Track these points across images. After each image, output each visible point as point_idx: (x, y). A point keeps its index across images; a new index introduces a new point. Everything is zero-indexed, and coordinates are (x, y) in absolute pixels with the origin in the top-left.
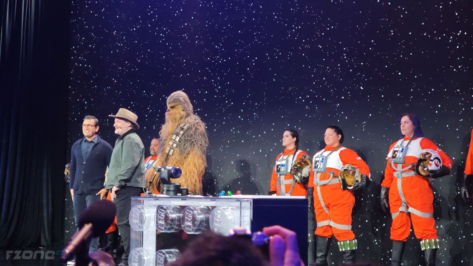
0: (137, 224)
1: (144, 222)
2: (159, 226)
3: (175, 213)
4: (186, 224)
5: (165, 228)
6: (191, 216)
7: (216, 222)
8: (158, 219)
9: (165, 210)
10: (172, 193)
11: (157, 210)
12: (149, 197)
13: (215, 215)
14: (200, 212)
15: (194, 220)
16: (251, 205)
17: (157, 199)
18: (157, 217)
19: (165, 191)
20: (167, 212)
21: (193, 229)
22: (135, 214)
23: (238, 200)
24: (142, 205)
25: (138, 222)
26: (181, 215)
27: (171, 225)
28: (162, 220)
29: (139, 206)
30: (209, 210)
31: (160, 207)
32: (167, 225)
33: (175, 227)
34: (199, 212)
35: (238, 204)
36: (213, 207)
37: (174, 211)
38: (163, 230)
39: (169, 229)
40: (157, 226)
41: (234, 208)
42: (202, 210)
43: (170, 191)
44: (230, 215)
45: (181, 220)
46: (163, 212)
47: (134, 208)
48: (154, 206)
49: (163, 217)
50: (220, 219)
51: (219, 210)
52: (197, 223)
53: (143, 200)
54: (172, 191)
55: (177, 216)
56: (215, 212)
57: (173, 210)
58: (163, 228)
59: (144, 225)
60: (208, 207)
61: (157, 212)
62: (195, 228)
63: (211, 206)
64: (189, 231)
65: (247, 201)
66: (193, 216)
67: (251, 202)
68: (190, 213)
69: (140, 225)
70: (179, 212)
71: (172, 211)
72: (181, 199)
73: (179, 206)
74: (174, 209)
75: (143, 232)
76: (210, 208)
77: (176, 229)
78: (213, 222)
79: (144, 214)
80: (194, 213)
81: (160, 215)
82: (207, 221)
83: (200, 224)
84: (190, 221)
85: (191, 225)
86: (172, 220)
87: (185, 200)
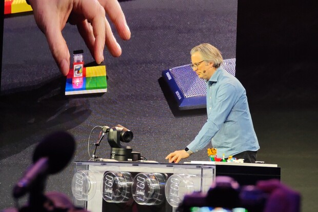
0: (81, 192)
1: (89, 191)
2: (106, 195)
3: (125, 181)
4: (138, 193)
5: (113, 198)
6: (143, 184)
7: (173, 191)
8: (105, 187)
9: (114, 176)
10: (121, 158)
11: (105, 177)
12: (95, 161)
13: (172, 183)
14: (154, 179)
15: (147, 188)
16: (213, 173)
17: (104, 163)
18: (104, 185)
19: (113, 155)
20: (116, 179)
21: (145, 200)
22: (78, 181)
23: (199, 166)
24: (87, 171)
25: (82, 190)
26: (132, 183)
27: (120, 194)
28: (110, 188)
29: (84, 172)
30: (165, 178)
31: (107, 174)
32: (115, 195)
33: (125, 197)
35: (199, 171)
36: (170, 175)
37: (125, 178)
38: (110, 200)
39: (118, 199)
40: (104, 195)
41: (194, 176)
42: (156, 177)
43: (119, 155)
45: (132, 189)
46: (111, 179)
47: (78, 174)
48: (101, 172)
49: (111, 184)
50: (177, 188)
51: (176, 177)
52: (150, 193)
53: (88, 165)
54: (122, 155)
55: (128, 184)
56: (171, 179)
57: (123, 177)
58: (111, 198)
59: (89, 194)
60: (163, 174)
61: (105, 179)
62: (148, 199)
63: (167, 173)
64: (141, 202)
65: (210, 168)
66: (146, 184)
67: (214, 169)
68: (142, 180)
69: (84, 194)
70: (130, 180)
71: (121, 178)
72: (132, 164)
73: (130, 172)
75: (87, 202)
76: (166, 175)
77: (125, 199)
78: (169, 191)
79: (89, 181)
80: (147, 180)
81: (107, 183)
82: (162, 190)
83: (153, 194)
84: (142, 190)
85: (144, 194)
86: (122, 189)
87: (138, 165)
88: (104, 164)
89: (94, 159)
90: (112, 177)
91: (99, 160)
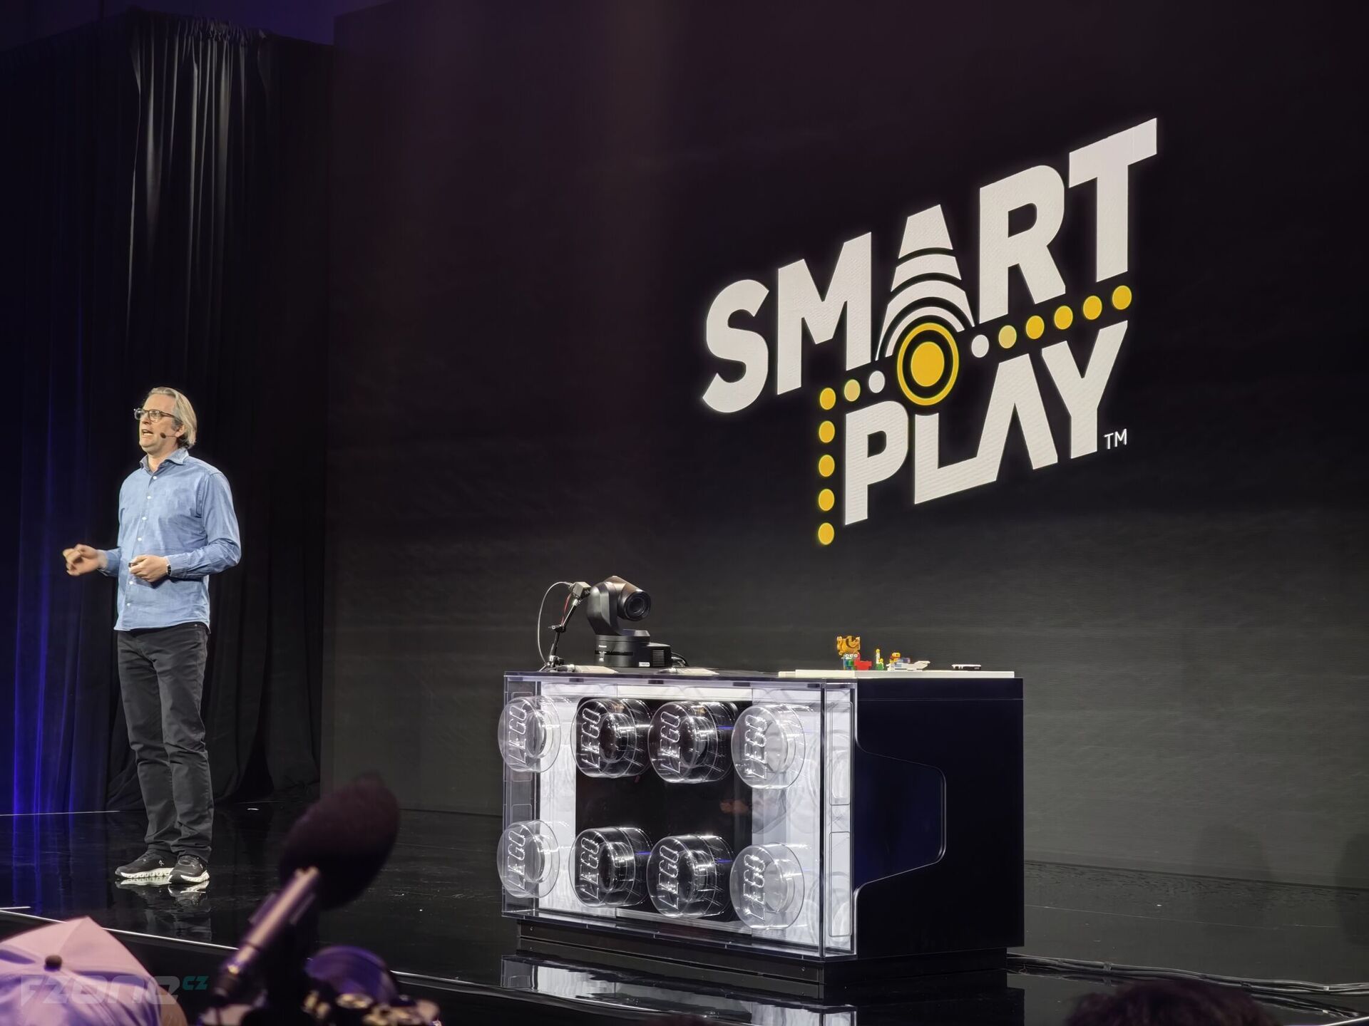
0: (522, 752)
1: (542, 748)
2: (585, 758)
3: (630, 721)
4: (663, 754)
5: (603, 765)
6: (677, 732)
7: (751, 749)
8: (581, 739)
9: (602, 711)
10: (622, 660)
11: (580, 713)
12: (556, 671)
13: (748, 728)
14: (703, 718)
15: (686, 742)
16: (852, 699)
17: (577, 678)
18: (579, 733)
19: (602, 654)
20: (608, 718)
21: (683, 770)
22: (514, 724)
23: (814, 684)
24: (536, 698)
25: (523, 747)
26: (648, 726)
27: (619, 755)
28: (594, 742)
29: (527, 701)
30: (729, 715)
31: (586, 705)
32: (608, 757)
33: (632, 761)
34: (700, 718)
35: (815, 696)
36: (744, 705)
37: (629, 715)
38: (596, 770)
39: (614, 768)
40: (579, 758)
41: (804, 707)
42: (708, 712)
43: (618, 654)
44: (791, 729)
45: (650, 742)
46: (595, 718)
47: (514, 706)
48: (572, 699)
49: (594, 732)
50: (762, 741)
51: (758, 713)
52: (696, 751)
53: (539, 683)
54: (624, 654)
55: (638, 730)
56: (746, 719)
57: (625, 711)
58: (597, 766)
59: (543, 756)
60: (726, 704)
61: (579, 718)
62: (689, 767)
63: (735, 703)
64: (673, 775)
65: (843, 687)
66: (684, 729)
67: (852, 691)
68: (674, 721)
69: (532, 756)
70: (644, 719)
71: (621, 715)
72: (647, 680)
73: (643, 700)
74: (629, 710)
75: (538, 775)
76: (734, 706)
77: (634, 769)
78: (741, 748)
79: (542, 723)
80: (687, 721)
81: (586, 728)
82: (724, 744)
83: (703, 755)
84: (674, 746)
85: (677, 756)
86: (624, 741)
87: (661, 683)
88: (578, 680)
89: (554, 666)
90: (598, 714)
91: (566, 670)
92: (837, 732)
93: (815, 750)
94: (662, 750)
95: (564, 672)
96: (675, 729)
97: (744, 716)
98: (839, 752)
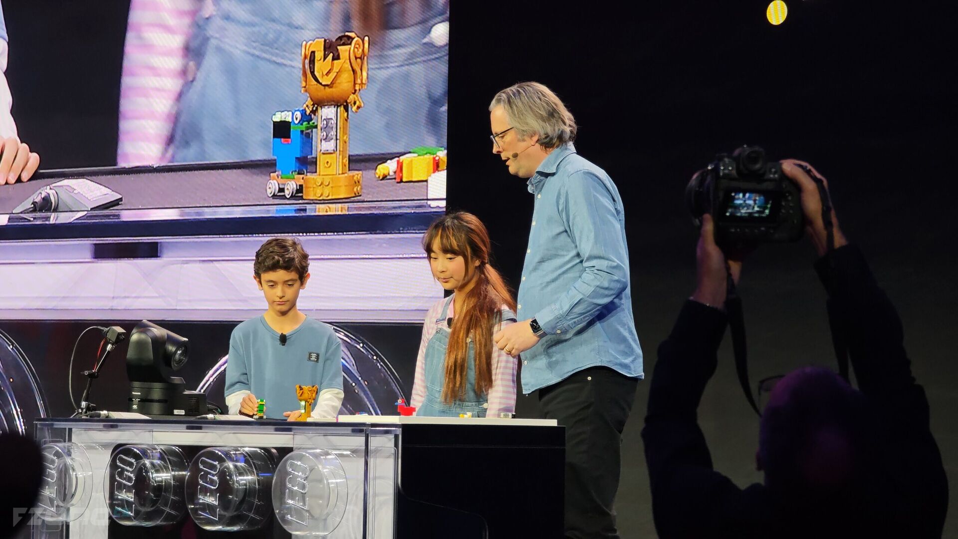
0: (52, 500)
1: (73, 495)
2: (118, 505)
3: (167, 468)
4: (201, 501)
5: (137, 513)
6: (215, 478)
7: (293, 495)
8: (114, 486)
9: (137, 457)
10: (156, 408)
11: (113, 460)
12: (89, 417)
13: (290, 473)
14: (243, 464)
15: (225, 488)
16: (396, 445)
17: (113, 424)
18: (112, 481)
19: (136, 400)
20: (144, 465)
21: (221, 517)
23: (358, 429)
24: (67, 444)
25: (54, 496)
26: (186, 474)
27: (154, 503)
28: (129, 489)
29: (59, 447)
30: (270, 460)
31: (120, 451)
32: (142, 505)
33: (168, 510)
34: (238, 464)
35: (358, 441)
36: (284, 451)
37: (165, 462)
38: (129, 518)
39: (149, 517)
40: (112, 506)
41: (345, 453)
42: (249, 458)
43: (152, 401)
44: (334, 475)
45: (186, 490)
46: (130, 464)
48: (105, 446)
49: (129, 479)
50: (304, 487)
51: (301, 458)
52: (234, 498)
53: (70, 430)
54: (159, 401)
55: (174, 476)
56: (288, 462)
57: (161, 458)
58: (131, 514)
59: (73, 505)
60: (266, 450)
61: (113, 466)
62: (228, 514)
63: (275, 448)
64: (210, 522)
65: (387, 432)
66: (224, 475)
67: (396, 437)
68: (213, 467)
69: (61, 504)
70: (181, 466)
71: (157, 462)
72: (185, 425)
73: (180, 447)
74: (165, 456)
75: (68, 526)
76: (275, 452)
77: (169, 517)
78: (283, 494)
79: (73, 470)
80: (226, 467)
81: (121, 474)
82: (264, 491)
83: (242, 502)
84: (212, 492)
85: (216, 503)
86: (160, 489)
87: (200, 428)
88: (112, 426)
89: (86, 412)
90: (133, 461)
91: (99, 416)
92: (380, 478)
93: (357, 496)
94: (200, 497)
95: (98, 418)
96: (213, 475)
97: (287, 460)
98: (381, 498)
